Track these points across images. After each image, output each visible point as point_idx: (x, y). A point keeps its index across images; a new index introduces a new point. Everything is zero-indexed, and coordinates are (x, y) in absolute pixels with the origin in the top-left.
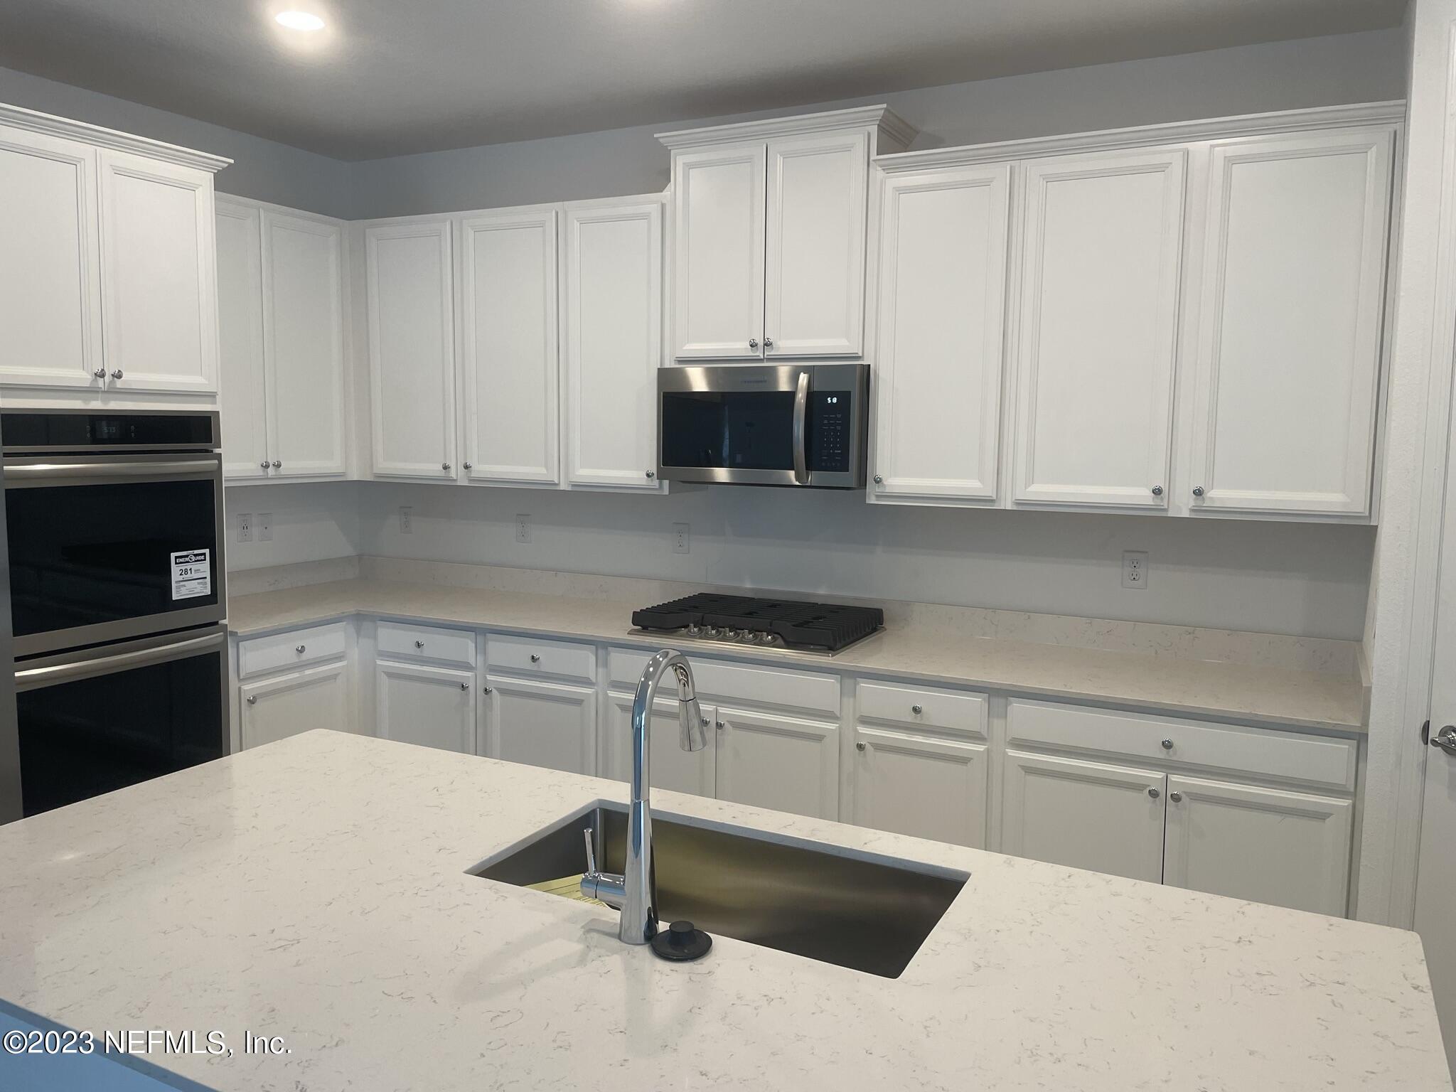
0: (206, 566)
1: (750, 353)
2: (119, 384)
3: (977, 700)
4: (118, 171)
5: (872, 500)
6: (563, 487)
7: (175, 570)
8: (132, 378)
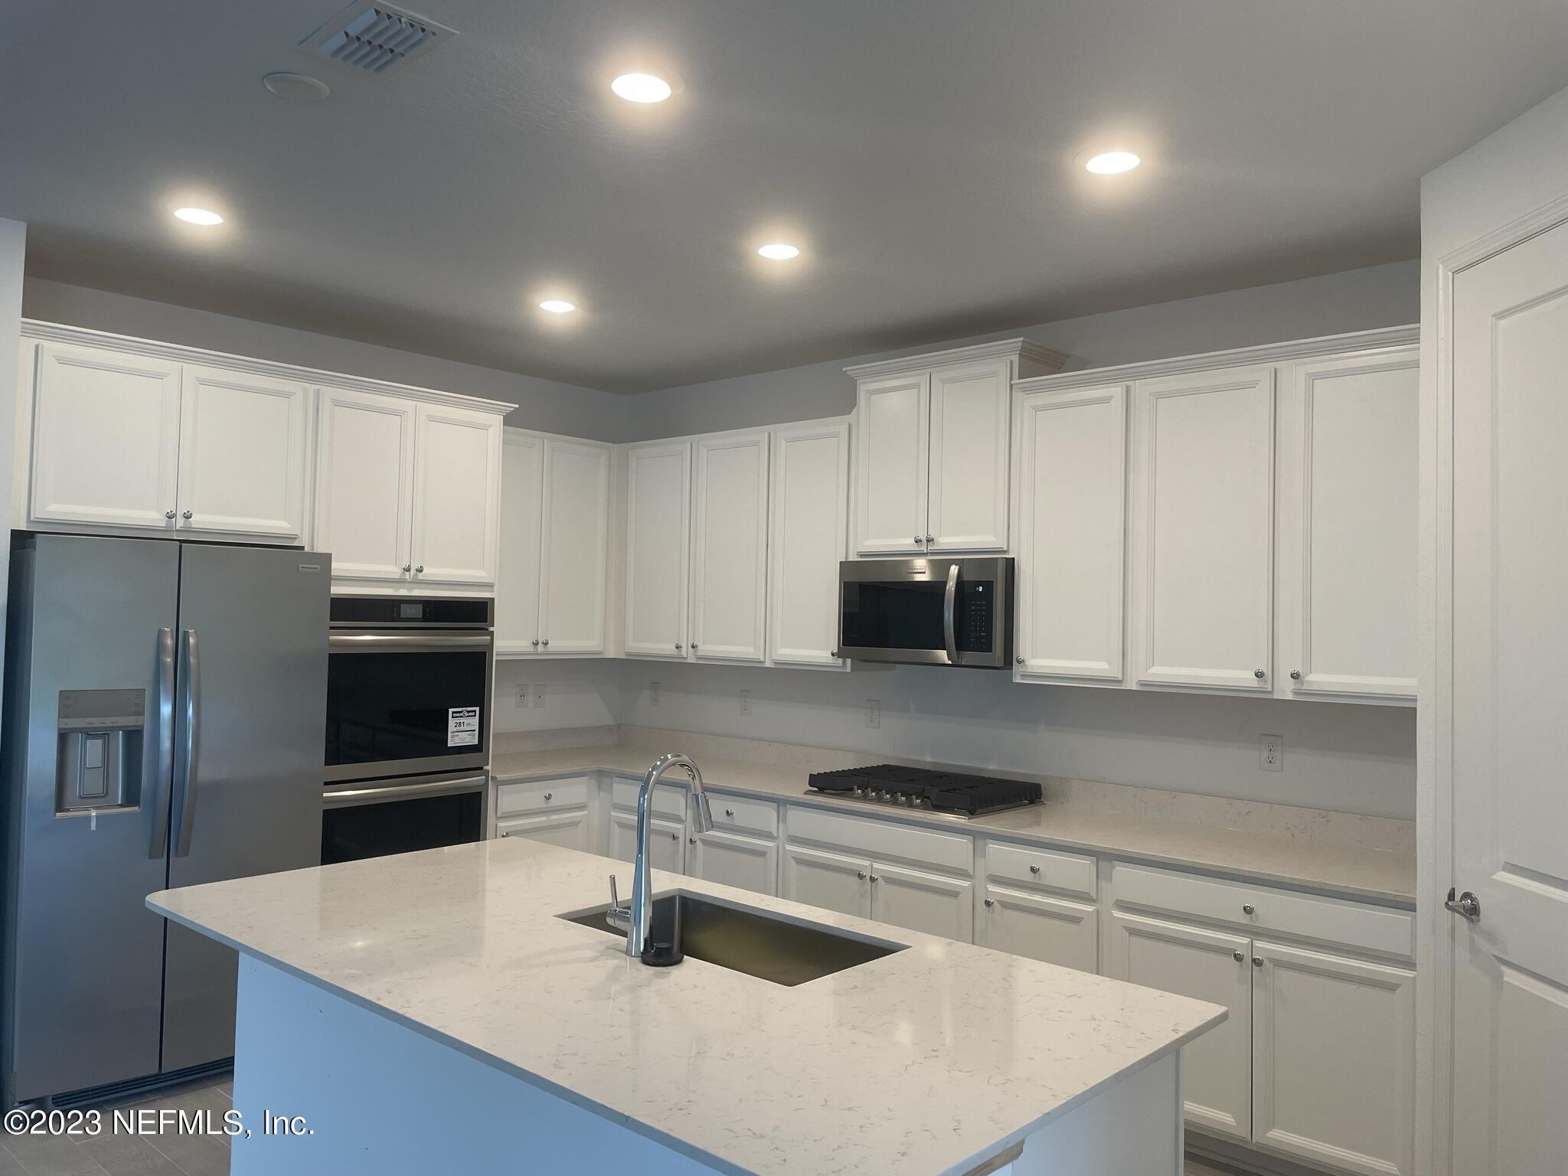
0: (475, 722)
1: (915, 548)
2: (420, 576)
3: (1085, 863)
4: (432, 419)
5: (1018, 680)
6: (768, 664)
7: (452, 723)
8: (431, 572)
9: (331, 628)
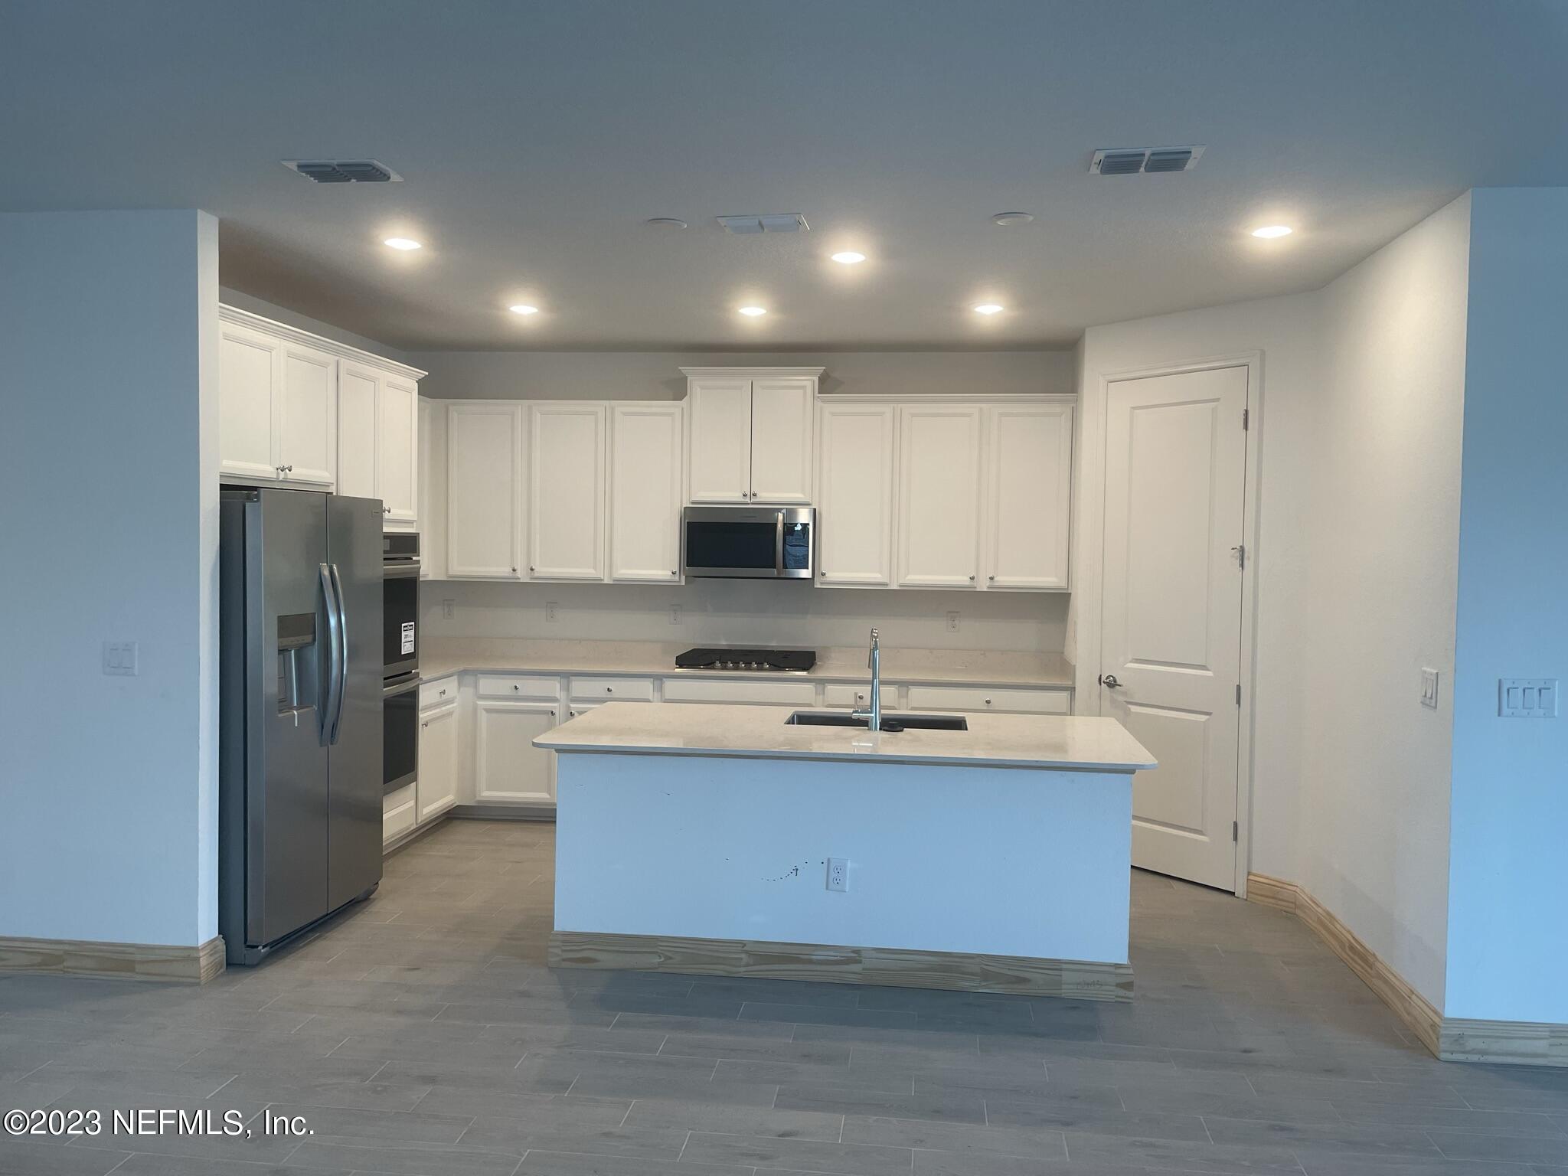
0: (412, 634)
1: (742, 500)
5: (818, 585)
6: (606, 581)
7: (403, 635)
9: (385, 559)
